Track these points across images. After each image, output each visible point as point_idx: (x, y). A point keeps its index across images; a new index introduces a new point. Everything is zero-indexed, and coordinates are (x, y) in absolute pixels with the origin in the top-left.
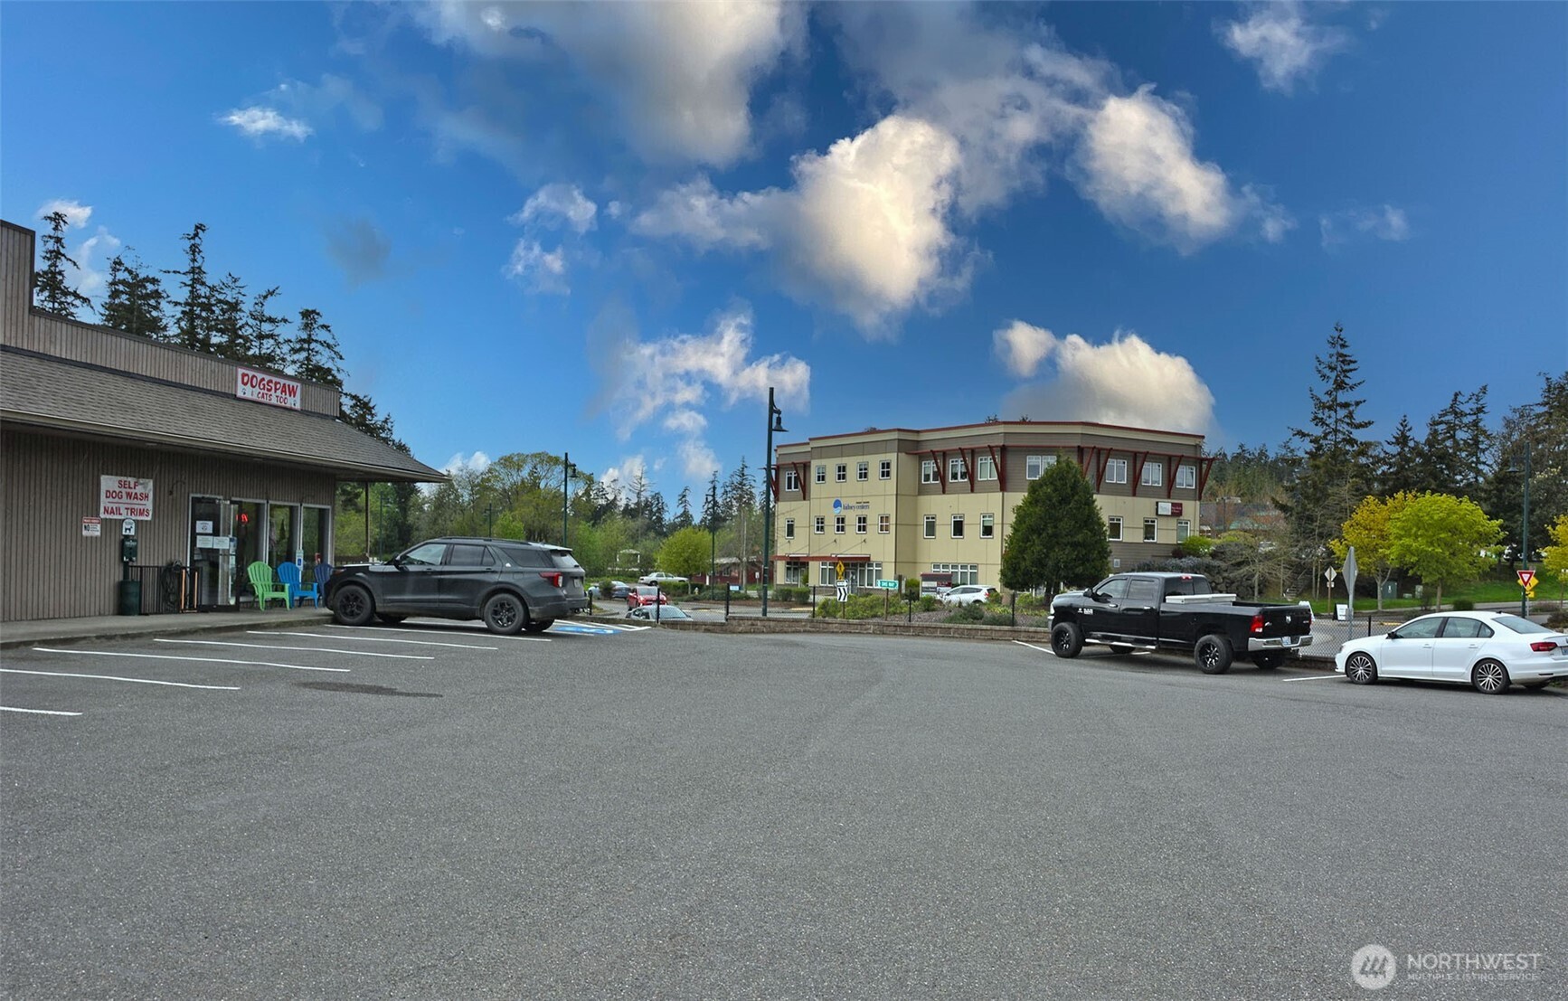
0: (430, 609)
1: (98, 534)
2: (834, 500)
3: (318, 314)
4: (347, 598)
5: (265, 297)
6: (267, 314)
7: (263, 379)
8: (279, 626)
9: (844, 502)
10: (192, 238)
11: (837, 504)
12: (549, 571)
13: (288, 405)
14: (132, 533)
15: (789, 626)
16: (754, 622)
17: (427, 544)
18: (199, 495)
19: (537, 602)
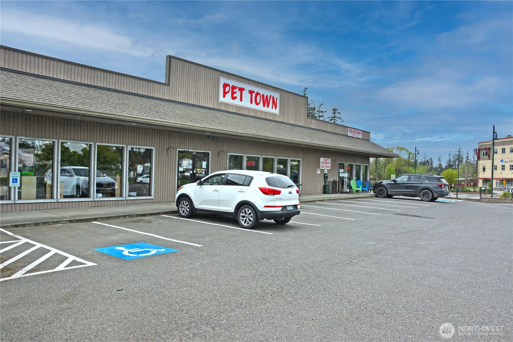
0: (404, 194)
1: (320, 173)
2: (500, 160)
3: (337, 110)
4: (380, 190)
5: (321, 106)
6: (321, 110)
7: (353, 131)
8: (364, 198)
9: (504, 160)
10: (304, 91)
11: (502, 161)
12: (440, 183)
13: (359, 137)
14: (327, 173)
15: (503, 201)
16: (490, 199)
17: (403, 175)
18: (340, 162)
19: (436, 192)
